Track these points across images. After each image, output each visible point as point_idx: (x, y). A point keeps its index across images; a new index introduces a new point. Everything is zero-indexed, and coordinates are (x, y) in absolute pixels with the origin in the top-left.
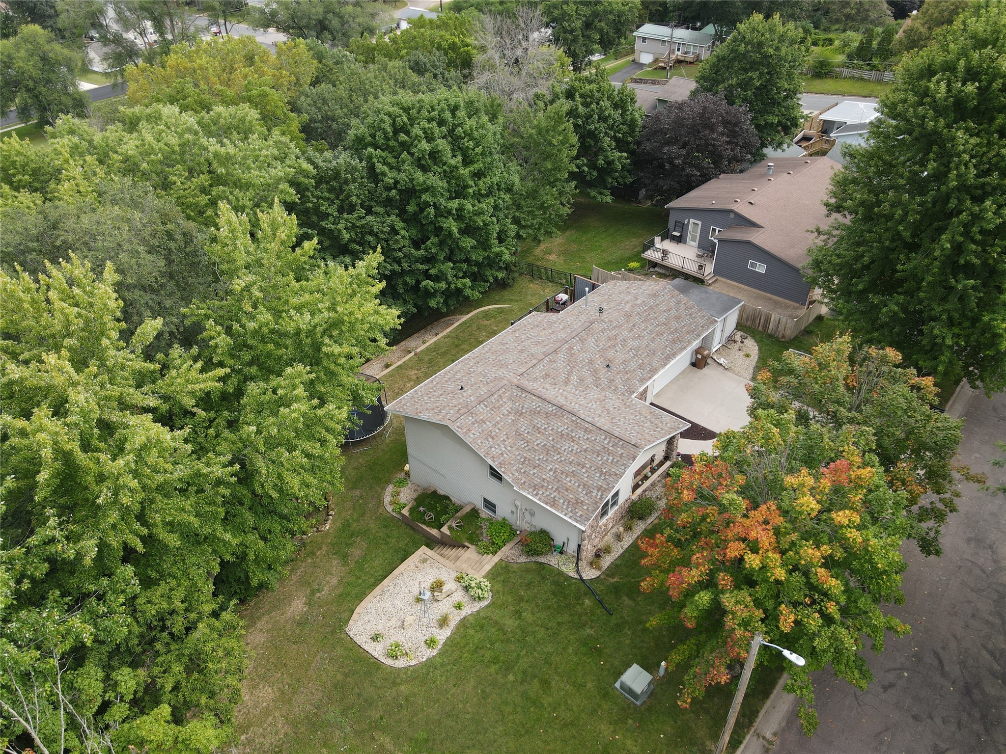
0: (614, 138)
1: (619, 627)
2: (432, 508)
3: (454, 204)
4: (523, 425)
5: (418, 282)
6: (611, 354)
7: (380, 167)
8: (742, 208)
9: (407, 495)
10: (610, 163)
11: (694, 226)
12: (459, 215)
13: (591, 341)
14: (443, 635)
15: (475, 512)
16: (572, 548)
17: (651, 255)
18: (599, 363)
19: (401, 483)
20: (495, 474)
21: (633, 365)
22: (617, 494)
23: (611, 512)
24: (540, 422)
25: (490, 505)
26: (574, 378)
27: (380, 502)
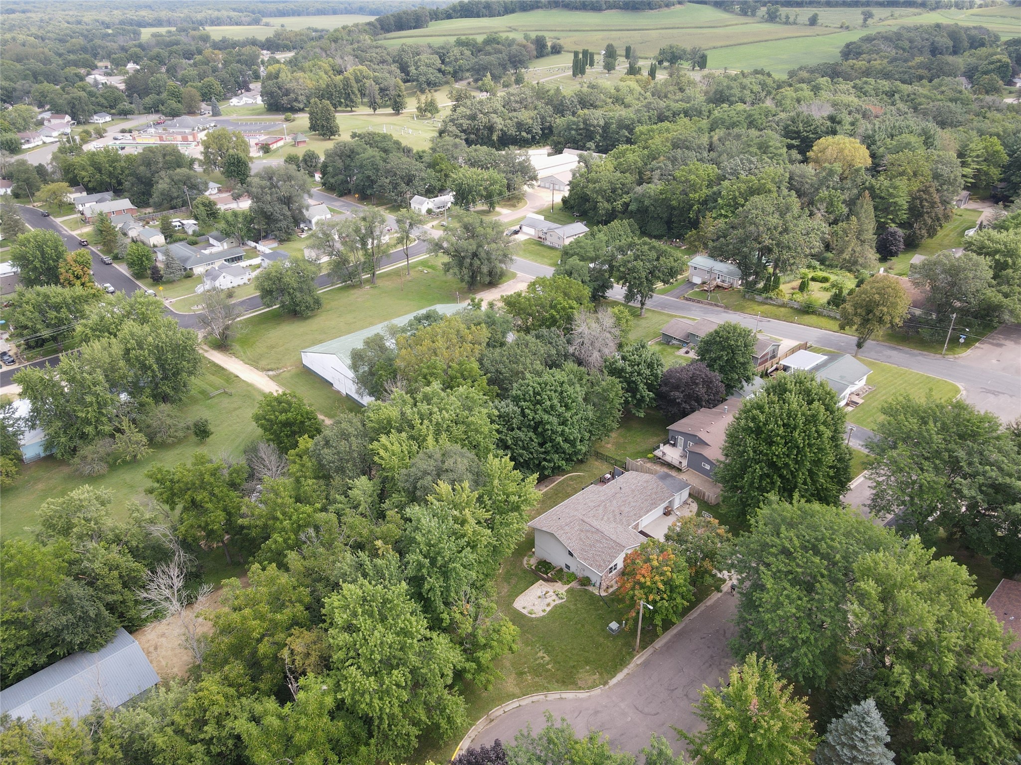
0: (646, 384)
1: (612, 611)
2: (544, 567)
3: (561, 428)
4: (583, 535)
5: (540, 463)
6: (623, 508)
7: (527, 411)
8: (702, 435)
9: (533, 561)
10: (643, 397)
11: (681, 440)
12: (562, 434)
13: (615, 502)
14: (548, 609)
15: (561, 569)
16: (598, 584)
17: (658, 453)
18: (617, 512)
19: (531, 556)
20: (571, 554)
21: (632, 514)
22: (616, 565)
23: (614, 572)
24: (589, 535)
25: (568, 567)
26: (605, 518)
27: (522, 563)
